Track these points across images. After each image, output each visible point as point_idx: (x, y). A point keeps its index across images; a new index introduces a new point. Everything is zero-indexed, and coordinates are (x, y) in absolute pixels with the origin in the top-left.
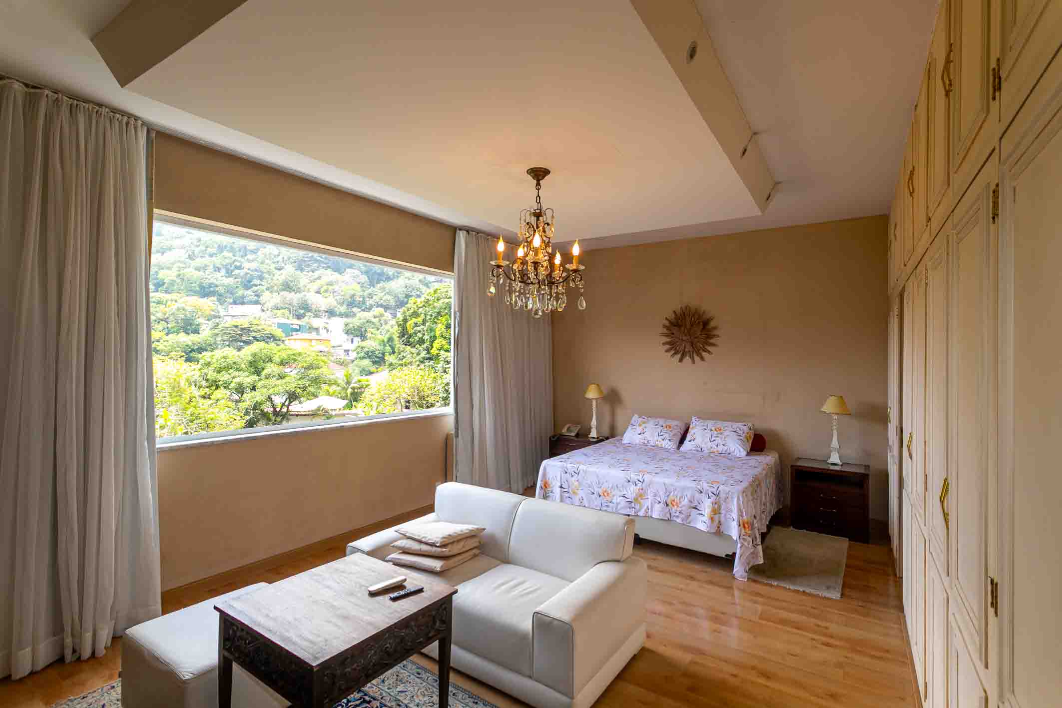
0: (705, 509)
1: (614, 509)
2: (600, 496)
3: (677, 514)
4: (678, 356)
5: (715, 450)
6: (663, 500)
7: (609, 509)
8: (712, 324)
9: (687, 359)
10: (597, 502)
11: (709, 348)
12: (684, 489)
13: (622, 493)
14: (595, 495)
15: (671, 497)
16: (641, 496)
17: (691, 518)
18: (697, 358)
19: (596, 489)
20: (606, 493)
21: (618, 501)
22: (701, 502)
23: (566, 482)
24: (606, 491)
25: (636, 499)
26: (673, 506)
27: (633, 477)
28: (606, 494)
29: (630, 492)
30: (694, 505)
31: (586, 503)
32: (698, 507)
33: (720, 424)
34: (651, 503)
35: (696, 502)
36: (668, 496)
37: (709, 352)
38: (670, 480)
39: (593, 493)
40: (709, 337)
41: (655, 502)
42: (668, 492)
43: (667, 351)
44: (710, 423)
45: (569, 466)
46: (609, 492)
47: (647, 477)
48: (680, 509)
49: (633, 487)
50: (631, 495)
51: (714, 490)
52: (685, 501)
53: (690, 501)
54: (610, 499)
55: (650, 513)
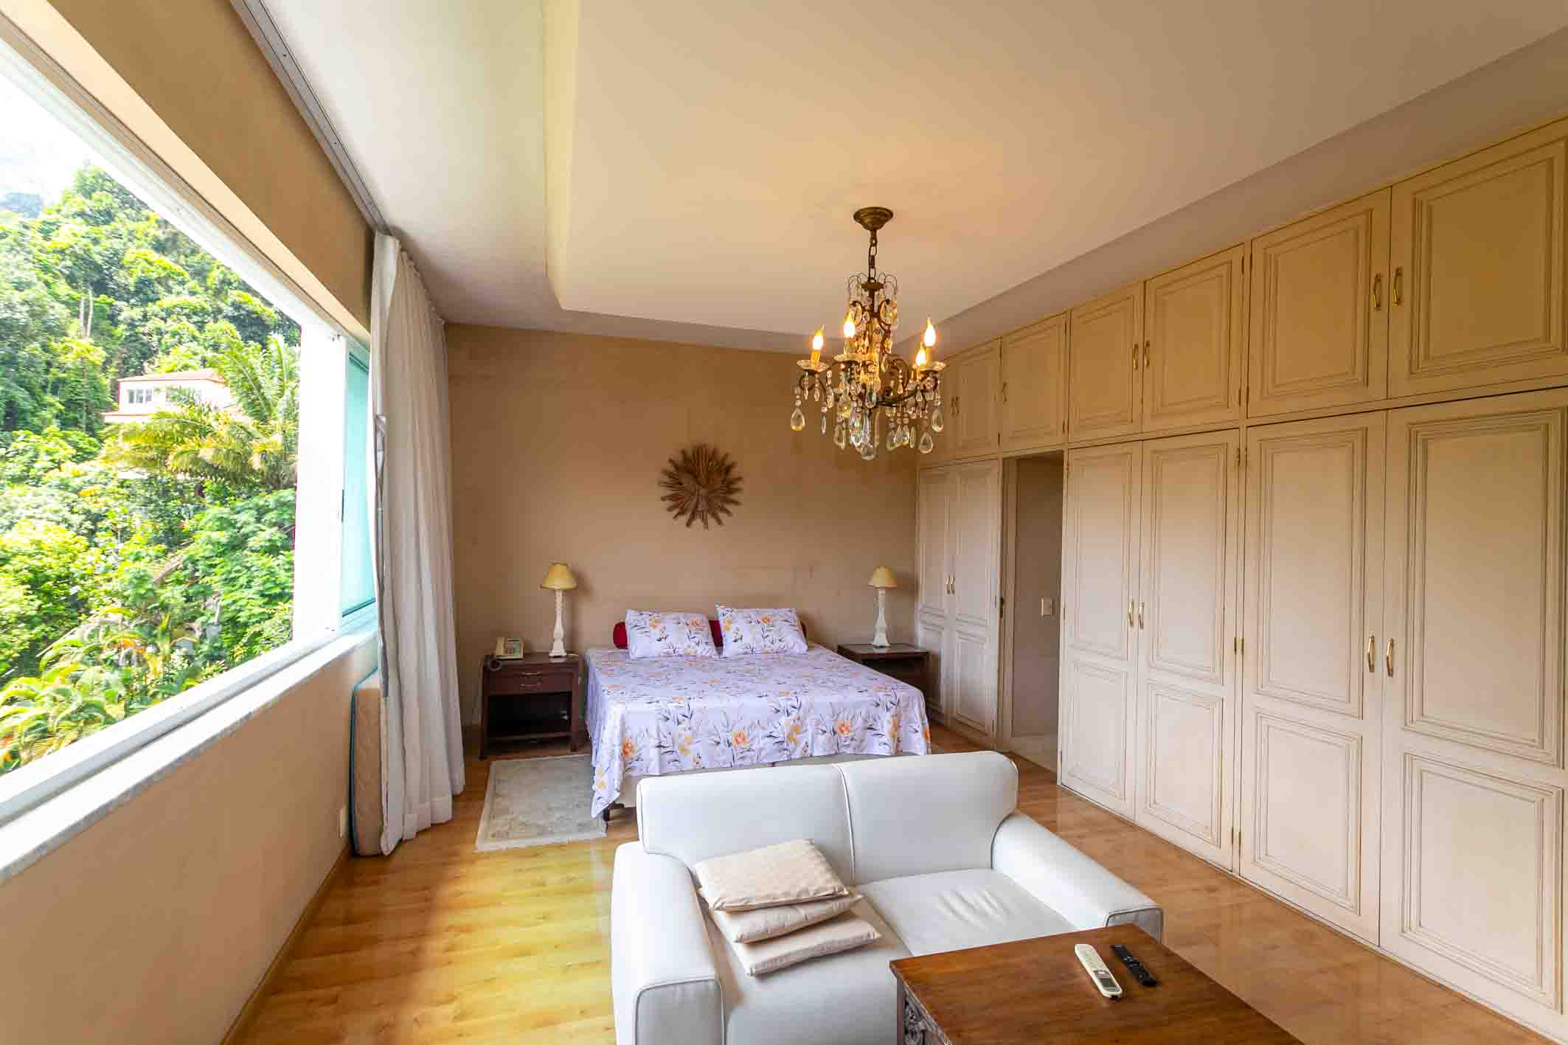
0: (883, 727)
1: (755, 759)
2: (730, 745)
3: (847, 743)
4: (684, 519)
5: (769, 649)
6: (830, 726)
7: (747, 762)
8: (735, 473)
9: (698, 522)
10: (724, 755)
11: (728, 507)
12: (857, 705)
13: (767, 733)
14: (722, 745)
15: (840, 721)
16: (797, 729)
17: (864, 744)
18: (711, 521)
19: (723, 735)
20: (740, 738)
21: (761, 745)
22: (877, 719)
23: (668, 736)
24: (740, 735)
25: (790, 737)
26: (842, 731)
27: (783, 703)
28: (739, 740)
29: (779, 728)
30: (868, 725)
31: (705, 762)
32: (873, 727)
33: (768, 612)
34: (813, 736)
35: (871, 719)
36: (836, 720)
37: (728, 512)
38: (836, 698)
39: (718, 743)
40: (731, 491)
41: (817, 734)
42: (835, 715)
43: (670, 509)
44: (752, 613)
45: (671, 707)
46: (746, 734)
47: (804, 700)
48: (852, 734)
49: (784, 719)
50: (780, 733)
51: (893, 699)
52: (859, 722)
53: (865, 721)
54: (746, 746)
55: (809, 752)
